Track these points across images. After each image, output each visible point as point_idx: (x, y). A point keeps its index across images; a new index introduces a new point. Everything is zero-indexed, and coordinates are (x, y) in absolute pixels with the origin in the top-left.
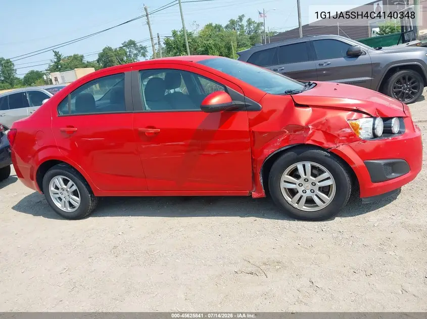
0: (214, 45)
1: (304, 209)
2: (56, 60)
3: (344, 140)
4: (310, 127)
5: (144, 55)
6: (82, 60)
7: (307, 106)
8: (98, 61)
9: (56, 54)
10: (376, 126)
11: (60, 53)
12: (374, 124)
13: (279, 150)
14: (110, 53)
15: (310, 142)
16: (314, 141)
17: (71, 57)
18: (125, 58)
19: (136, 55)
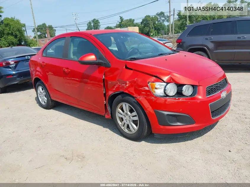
0: (209, 17)
1: (126, 131)
2: (120, 21)
3: (144, 94)
4: (128, 82)
5: (168, 21)
6: (133, 22)
7: (132, 69)
8: (142, 23)
9: (121, 18)
10: (166, 89)
11: (123, 18)
12: (165, 87)
13: (115, 93)
14: (149, 19)
15: (127, 92)
16: (129, 91)
17: (128, 20)
18: (157, 22)
19: (164, 21)
